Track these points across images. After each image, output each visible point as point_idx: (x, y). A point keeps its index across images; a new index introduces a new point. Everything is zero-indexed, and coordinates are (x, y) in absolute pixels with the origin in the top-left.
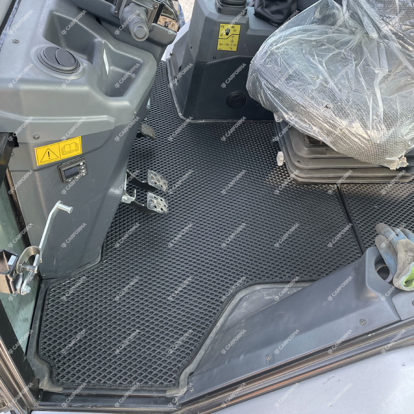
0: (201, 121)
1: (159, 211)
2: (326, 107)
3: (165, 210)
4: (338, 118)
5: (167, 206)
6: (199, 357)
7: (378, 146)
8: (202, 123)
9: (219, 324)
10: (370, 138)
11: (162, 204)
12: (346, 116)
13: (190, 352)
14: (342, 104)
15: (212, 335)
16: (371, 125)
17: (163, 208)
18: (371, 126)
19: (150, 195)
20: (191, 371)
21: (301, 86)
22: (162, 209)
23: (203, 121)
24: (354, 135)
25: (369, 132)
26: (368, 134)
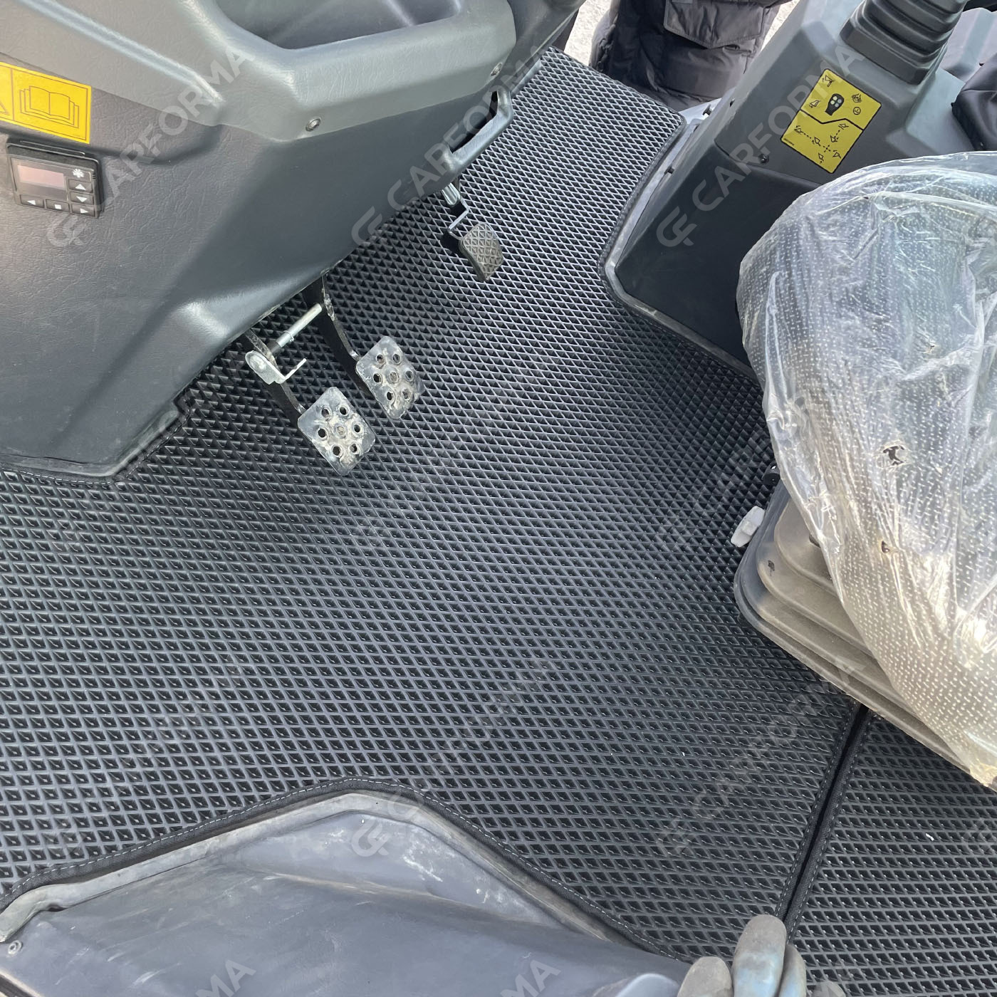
0: (646, 311)
1: (324, 449)
2: (892, 453)
3: (347, 457)
4: (898, 508)
5: (359, 451)
6: (110, 880)
7: (961, 676)
8: (645, 316)
9: (235, 836)
10: (951, 634)
11: (349, 437)
12: (930, 517)
13: (104, 852)
14: (944, 475)
15: (194, 849)
16: (983, 596)
17: (343, 450)
18: (978, 601)
19: (334, 397)
20: (58, 901)
21: (870, 346)
22: (336, 450)
23: (653, 314)
24: (911, 592)
25: (961, 613)
26: (953, 617)
